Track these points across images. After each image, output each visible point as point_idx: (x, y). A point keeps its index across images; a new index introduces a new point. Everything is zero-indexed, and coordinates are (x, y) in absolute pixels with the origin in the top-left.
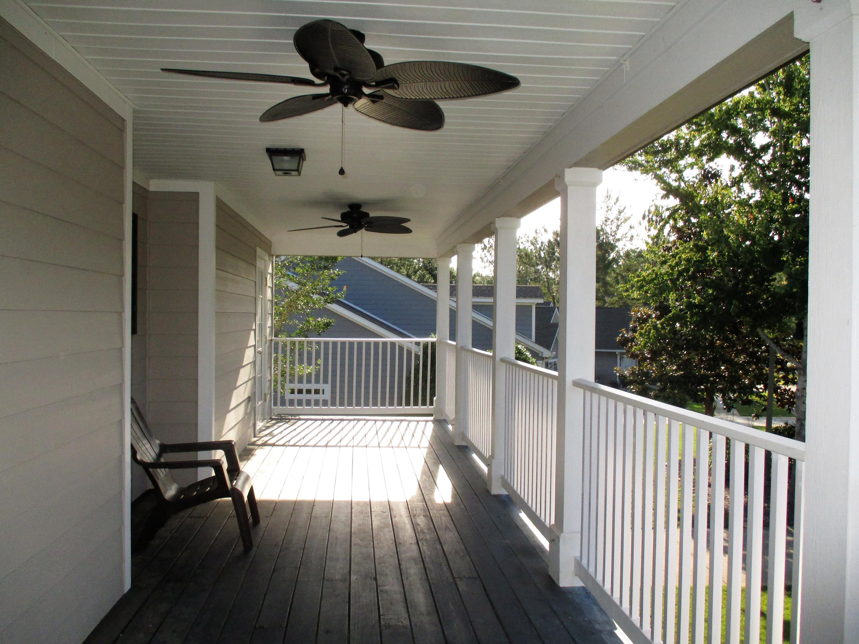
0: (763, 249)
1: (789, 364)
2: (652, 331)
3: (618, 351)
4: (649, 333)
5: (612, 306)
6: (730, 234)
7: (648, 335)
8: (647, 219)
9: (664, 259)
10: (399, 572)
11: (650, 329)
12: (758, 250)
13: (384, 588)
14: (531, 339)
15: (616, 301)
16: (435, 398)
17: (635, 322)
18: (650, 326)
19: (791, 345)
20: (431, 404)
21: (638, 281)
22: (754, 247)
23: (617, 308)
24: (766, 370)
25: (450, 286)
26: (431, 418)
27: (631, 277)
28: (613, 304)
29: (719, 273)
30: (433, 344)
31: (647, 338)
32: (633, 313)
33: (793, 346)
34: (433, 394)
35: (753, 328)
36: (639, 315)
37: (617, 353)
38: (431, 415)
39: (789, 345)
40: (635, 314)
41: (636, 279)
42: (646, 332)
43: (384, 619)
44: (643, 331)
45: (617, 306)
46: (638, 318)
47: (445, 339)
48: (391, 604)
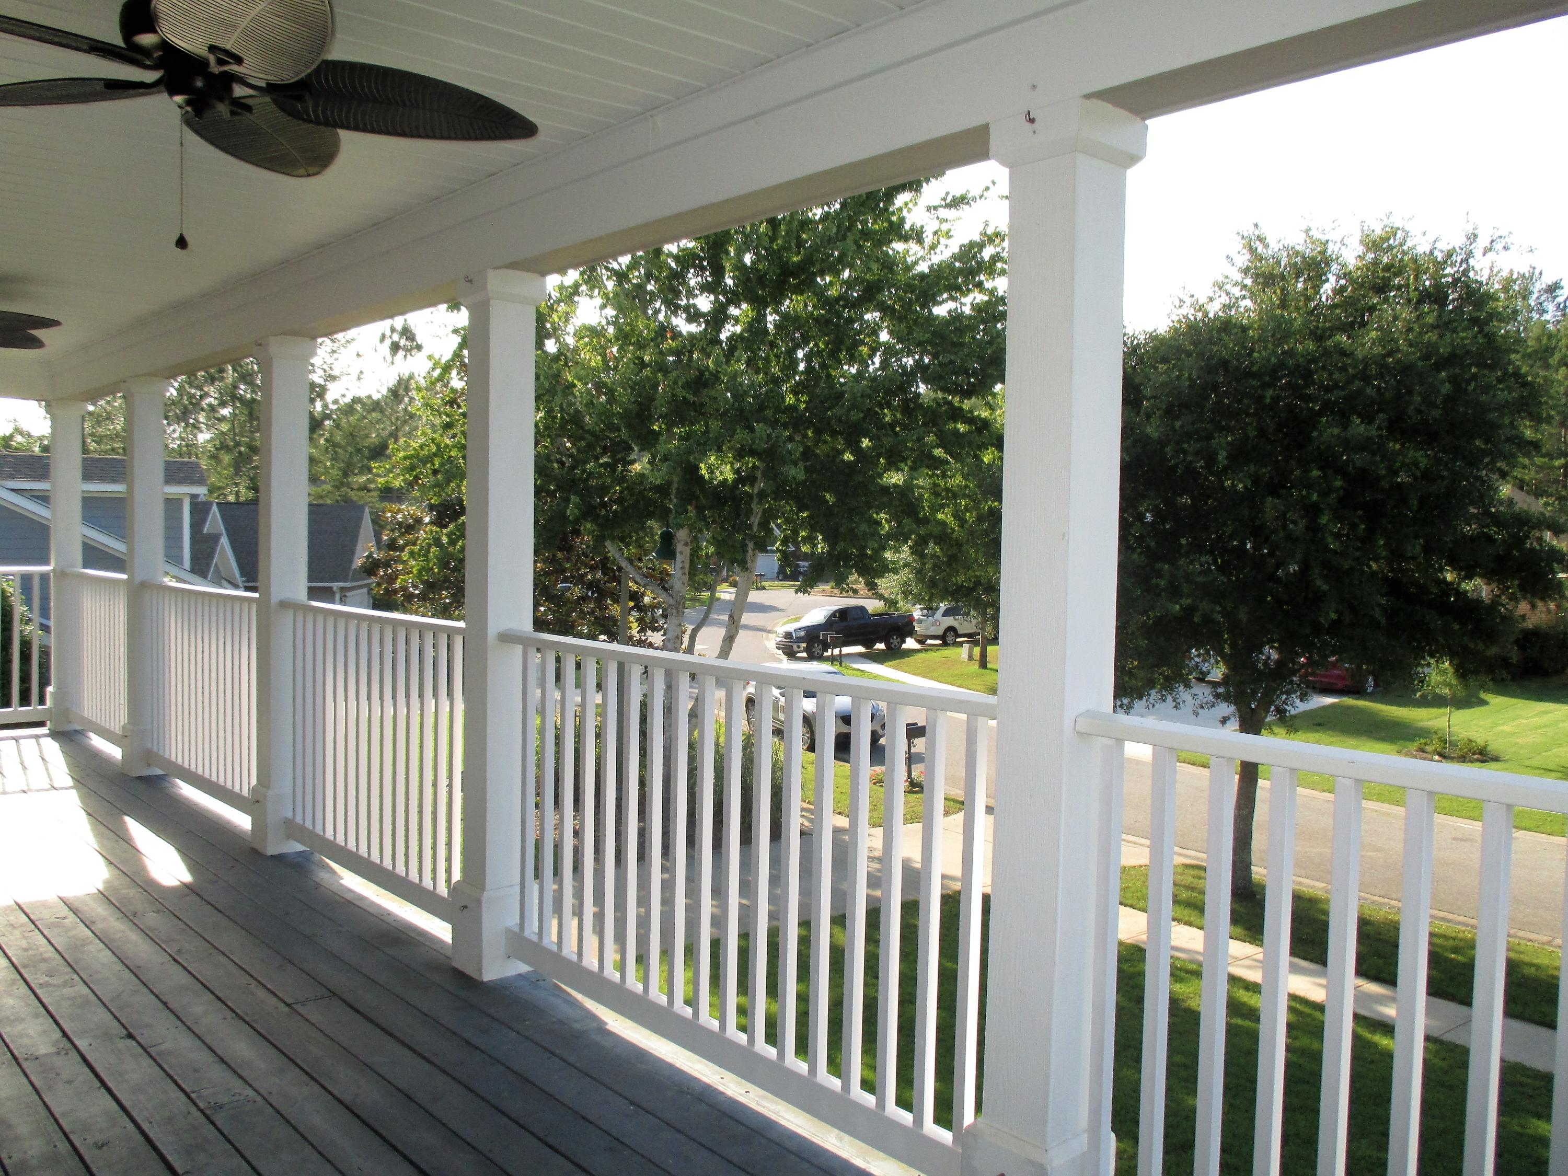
0: (625, 410)
1: (647, 600)
2: (433, 549)
3: (335, 586)
4: (428, 551)
5: (321, 502)
6: (576, 382)
7: (426, 555)
8: (388, 342)
9: (448, 420)
10: (172, 1017)
11: (429, 546)
12: (618, 412)
13: (163, 1047)
14: (182, 564)
15: (329, 492)
16: (50, 689)
17: (393, 530)
18: (429, 539)
19: (650, 568)
20: (42, 701)
21: (405, 458)
22: (611, 406)
23: (332, 505)
24: (615, 610)
25: (84, 460)
26: (44, 730)
27: (393, 449)
28: (321, 497)
29: (546, 447)
30: (44, 577)
31: (422, 561)
32: (389, 515)
33: (653, 570)
34: (44, 681)
35: (599, 540)
36: (399, 517)
37: (335, 589)
38: (41, 724)
39: (648, 568)
40: (392, 516)
41: (402, 454)
42: (420, 550)
43: (199, 1097)
44: (416, 548)
45: (329, 502)
46: (400, 523)
47: (75, 566)
48: (195, 1070)
